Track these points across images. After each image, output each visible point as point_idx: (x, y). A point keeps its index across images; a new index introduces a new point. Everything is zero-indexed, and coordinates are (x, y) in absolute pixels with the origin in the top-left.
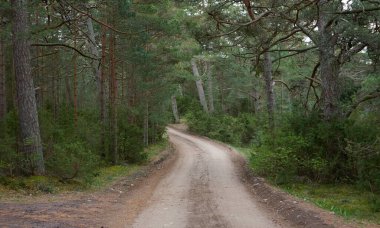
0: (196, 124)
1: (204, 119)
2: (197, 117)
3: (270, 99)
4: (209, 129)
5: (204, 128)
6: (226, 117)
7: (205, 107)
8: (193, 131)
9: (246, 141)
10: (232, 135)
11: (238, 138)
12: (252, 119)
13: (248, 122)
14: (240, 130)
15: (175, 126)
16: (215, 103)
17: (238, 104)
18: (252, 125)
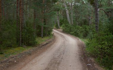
0: (66, 29)
1: (69, 27)
2: (66, 26)
3: (97, 17)
4: (71, 31)
5: (69, 30)
6: (77, 26)
7: (70, 22)
8: (64, 31)
9: (85, 36)
10: (79, 33)
11: (82, 35)
12: (88, 27)
13: (86, 28)
14: (82, 32)
15: (58, 29)
16: (73, 21)
17: (83, 22)
18: (88, 30)
